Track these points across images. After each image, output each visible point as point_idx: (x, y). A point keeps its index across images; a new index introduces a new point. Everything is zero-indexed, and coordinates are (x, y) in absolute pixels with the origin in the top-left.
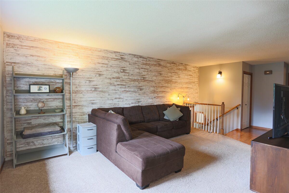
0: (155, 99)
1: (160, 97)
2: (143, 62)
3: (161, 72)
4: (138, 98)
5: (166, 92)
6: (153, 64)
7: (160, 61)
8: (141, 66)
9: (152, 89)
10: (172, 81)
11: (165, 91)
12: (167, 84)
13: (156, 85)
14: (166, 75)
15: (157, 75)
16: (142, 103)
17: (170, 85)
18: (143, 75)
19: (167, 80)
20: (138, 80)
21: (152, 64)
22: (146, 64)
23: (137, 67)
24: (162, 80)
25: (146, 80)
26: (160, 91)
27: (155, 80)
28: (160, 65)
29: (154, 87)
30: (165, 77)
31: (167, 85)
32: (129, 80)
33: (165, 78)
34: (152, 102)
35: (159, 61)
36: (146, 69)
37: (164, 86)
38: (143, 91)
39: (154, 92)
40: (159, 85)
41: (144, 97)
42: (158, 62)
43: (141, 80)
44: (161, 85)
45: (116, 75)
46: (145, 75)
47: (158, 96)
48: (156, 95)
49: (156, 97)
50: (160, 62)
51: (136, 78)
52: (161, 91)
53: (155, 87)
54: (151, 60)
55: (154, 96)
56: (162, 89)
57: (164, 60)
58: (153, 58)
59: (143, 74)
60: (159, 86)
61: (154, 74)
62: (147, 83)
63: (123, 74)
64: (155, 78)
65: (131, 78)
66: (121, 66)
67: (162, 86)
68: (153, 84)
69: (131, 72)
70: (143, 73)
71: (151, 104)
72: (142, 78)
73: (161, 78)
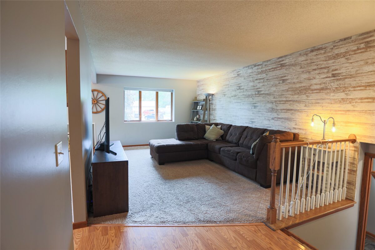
0: (274, 121)
1: (282, 118)
2: (258, 72)
3: (285, 76)
4: (252, 117)
5: (295, 110)
6: (272, 68)
7: (284, 59)
8: (256, 77)
9: (270, 105)
10: (309, 89)
11: (292, 110)
12: (296, 96)
13: (275, 100)
14: (295, 81)
15: (278, 83)
16: (255, 124)
17: (304, 97)
18: (257, 89)
19: (297, 89)
20: (253, 95)
21: (270, 69)
22: (262, 72)
23: (251, 79)
24: (287, 91)
25: (261, 94)
26: (281, 110)
27: (275, 91)
28: (282, 66)
29: (272, 103)
30: (294, 83)
31: (298, 97)
32: (243, 96)
33: (294, 86)
34: (268, 126)
35: (280, 59)
36: (262, 79)
37: (290, 99)
38: (257, 110)
39: (272, 110)
40: (281, 99)
41: (257, 117)
42: (280, 61)
43: (255, 94)
44: (285, 99)
45: (234, 93)
46: (260, 88)
47: (279, 117)
48: (275, 115)
49: (275, 118)
50: (283, 61)
51: (250, 94)
52: (284, 109)
53: (274, 103)
54: (269, 63)
55: (272, 116)
56: (287, 106)
57: (291, 55)
58: (270, 60)
59: (258, 87)
60: (280, 101)
61: (272, 83)
62: (263, 98)
63: (239, 91)
64: (274, 89)
65: (245, 94)
66: (237, 83)
67: (287, 101)
68: (271, 98)
69: (246, 88)
70: (258, 85)
71: (268, 127)
72: (257, 93)
73: (286, 87)
